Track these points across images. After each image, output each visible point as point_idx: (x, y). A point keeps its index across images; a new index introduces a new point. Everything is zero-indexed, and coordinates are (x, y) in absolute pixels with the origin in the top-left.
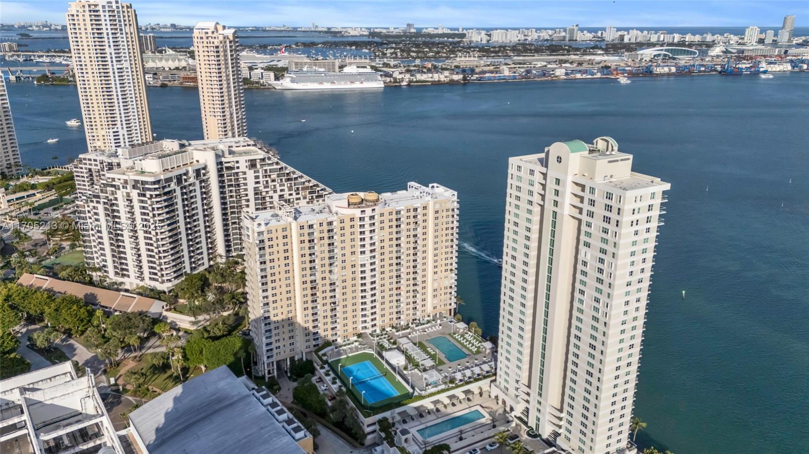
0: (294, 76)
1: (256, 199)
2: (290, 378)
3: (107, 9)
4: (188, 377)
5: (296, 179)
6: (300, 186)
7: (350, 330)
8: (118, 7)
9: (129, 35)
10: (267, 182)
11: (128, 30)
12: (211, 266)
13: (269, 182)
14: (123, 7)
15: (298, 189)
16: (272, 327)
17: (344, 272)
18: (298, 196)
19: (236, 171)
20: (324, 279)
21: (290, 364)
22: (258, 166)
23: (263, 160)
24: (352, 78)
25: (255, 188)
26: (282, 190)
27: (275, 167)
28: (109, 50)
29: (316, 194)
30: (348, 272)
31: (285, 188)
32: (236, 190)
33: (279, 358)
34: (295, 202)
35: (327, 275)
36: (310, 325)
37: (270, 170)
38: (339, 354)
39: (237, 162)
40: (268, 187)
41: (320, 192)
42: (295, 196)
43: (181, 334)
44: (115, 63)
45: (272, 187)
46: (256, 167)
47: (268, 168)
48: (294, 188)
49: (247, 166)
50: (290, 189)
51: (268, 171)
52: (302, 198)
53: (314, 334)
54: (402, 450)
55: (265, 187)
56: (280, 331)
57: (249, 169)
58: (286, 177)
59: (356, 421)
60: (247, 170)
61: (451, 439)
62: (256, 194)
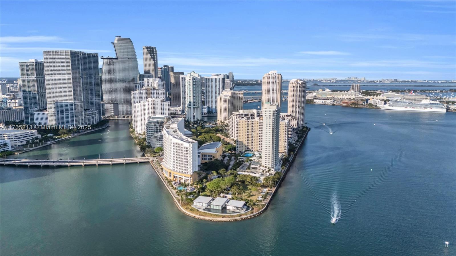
0: (391, 103)
3: (272, 75)
8: (276, 75)
9: (278, 83)
11: (277, 82)
14: (277, 75)
24: (426, 106)
28: (271, 87)
44: (272, 91)
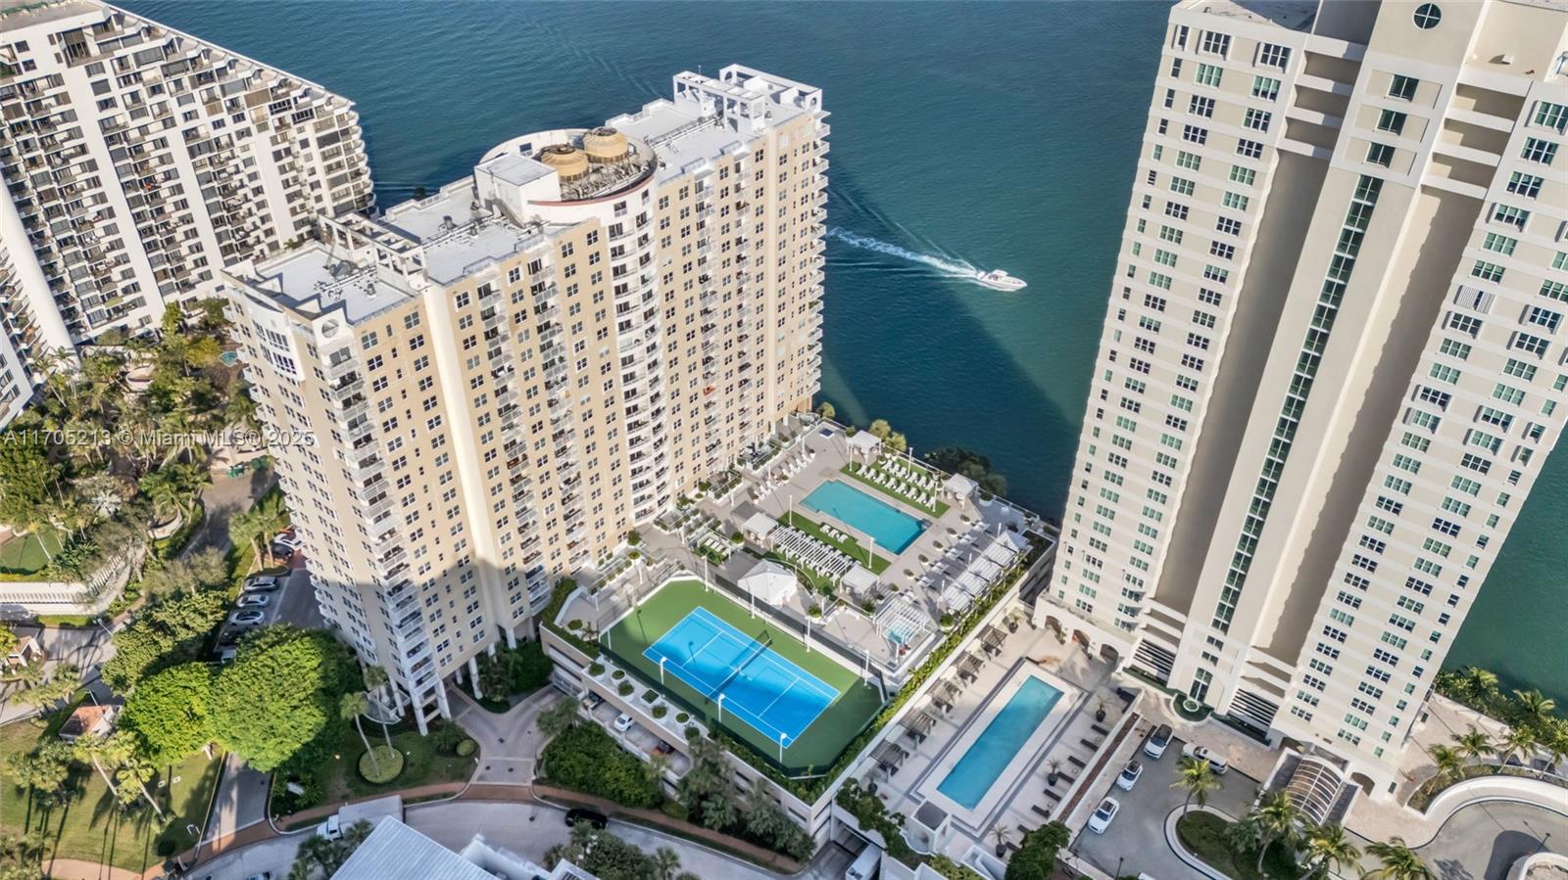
1: (115, 156)
2: (486, 703)
4: (168, 787)
5: (222, 72)
6: (241, 95)
7: (611, 529)
10: (135, 96)
12: (37, 388)
13: (144, 94)
15: (234, 103)
16: (420, 603)
17: (586, 392)
18: (241, 126)
19: (27, 76)
20: (537, 427)
21: (480, 672)
22: (94, 49)
23: (104, 26)
25: (101, 122)
26: (188, 116)
27: (148, 44)
29: (294, 111)
30: (596, 391)
31: (198, 106)
32: (41, 140)
33: (452, 667)
34: (238, 144)
35: (546, 415)
36: (517, 559)
37: (136, 55)
38: (616, 611)
39: (22, 46)
40: (142, 113)
41: (300, 101)
42: (231, 127)
43: (51, 635)
45: (156, 110)
46: (88, 54)
47: (129, 51)
48: (224, 102)
49: (57, 56)
50: (211, 102)
51: (132, 61)
52: (254, 130)
53: (530, 575)
54: (942, 864)
55: (134, 115)
56: (443, 603)
57: (69, 65)
58: (191, 73)
59: (777, 814)
60: (61, 68)
61: (1027, 786)
62: (110, 141)
